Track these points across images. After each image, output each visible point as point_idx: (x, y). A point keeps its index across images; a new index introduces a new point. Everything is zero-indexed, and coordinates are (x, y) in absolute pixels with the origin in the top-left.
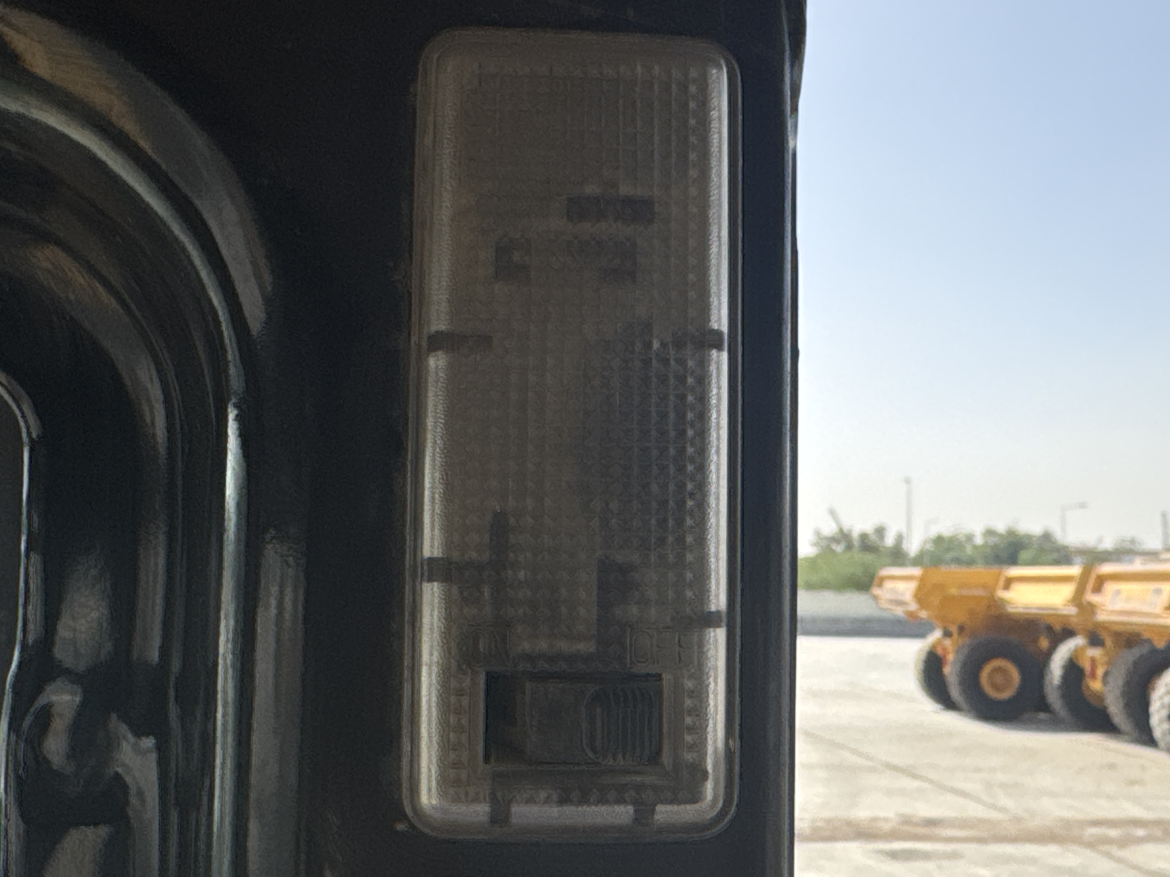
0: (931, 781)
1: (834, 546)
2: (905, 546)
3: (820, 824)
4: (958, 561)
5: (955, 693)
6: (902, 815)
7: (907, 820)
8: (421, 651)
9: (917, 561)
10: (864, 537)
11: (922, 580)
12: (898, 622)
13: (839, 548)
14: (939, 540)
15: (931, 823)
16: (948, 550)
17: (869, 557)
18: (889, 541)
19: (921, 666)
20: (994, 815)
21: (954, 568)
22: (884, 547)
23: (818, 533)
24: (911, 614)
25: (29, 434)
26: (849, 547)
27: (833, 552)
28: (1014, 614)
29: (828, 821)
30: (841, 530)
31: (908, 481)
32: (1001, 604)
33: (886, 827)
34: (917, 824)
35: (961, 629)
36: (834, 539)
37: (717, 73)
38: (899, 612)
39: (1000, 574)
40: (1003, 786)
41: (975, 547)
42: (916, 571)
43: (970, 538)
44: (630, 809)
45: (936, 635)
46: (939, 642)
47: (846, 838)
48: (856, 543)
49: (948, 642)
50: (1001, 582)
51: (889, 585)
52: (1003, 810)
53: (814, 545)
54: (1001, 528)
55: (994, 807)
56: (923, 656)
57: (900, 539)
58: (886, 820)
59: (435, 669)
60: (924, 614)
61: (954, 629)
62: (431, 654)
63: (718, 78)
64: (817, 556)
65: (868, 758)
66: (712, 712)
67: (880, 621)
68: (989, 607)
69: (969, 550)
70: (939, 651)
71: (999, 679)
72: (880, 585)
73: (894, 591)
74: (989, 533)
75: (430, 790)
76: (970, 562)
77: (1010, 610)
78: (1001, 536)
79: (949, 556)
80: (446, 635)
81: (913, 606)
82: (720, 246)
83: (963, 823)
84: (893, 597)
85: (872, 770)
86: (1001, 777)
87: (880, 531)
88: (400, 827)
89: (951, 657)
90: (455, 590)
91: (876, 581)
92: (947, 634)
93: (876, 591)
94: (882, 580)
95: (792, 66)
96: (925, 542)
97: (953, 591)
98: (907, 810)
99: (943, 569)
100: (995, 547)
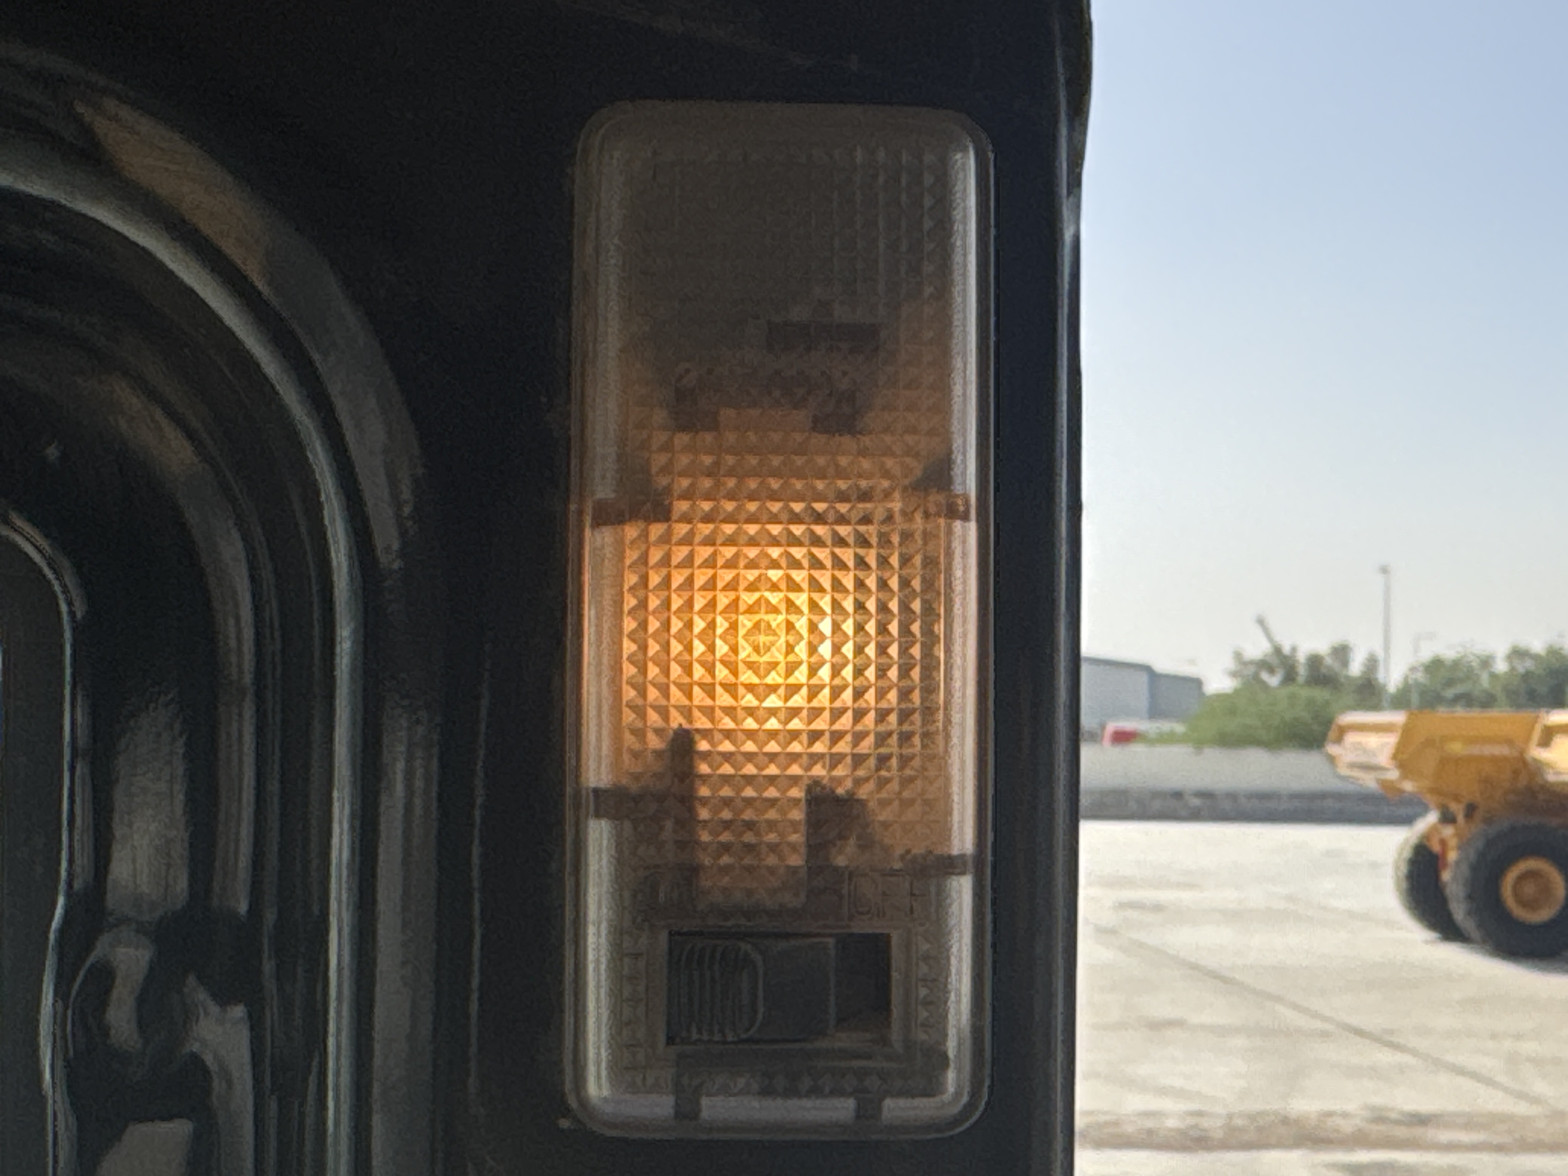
0: (1414, 1052)
1: (1265, 676)
2: (1381, 676)
3: (1239, 1122)
4: (1467, 700)
5: (1459, 911)
6: (1373, 1109)
7: (1379, 1117)
8: (586, 901)
9: (1400, 701)
10: (1315, 661)
11: (1407, 732)
12: (1366, 798)
13: (1274, 681)
14: (1435, 666)
15: (1421, 1120)
16: (1450, 683)
17: (1321, 694)
18: (1356, 668)
19: (1404, 869)
20: (1522, 1108)
21: (1460, 711)
22: (1348, 677)
23: (1238, 656)
24: (1385, 785)
25: (72, 614)
26: (1290, 677)
27: (1264, 686)
28: (1553, 784)
29: (1252, 1117)
30: (1278, 650)
31: (1385, 570)
32: (1536, 769)
33: (1347, 1127)
34: (1398, 1122)
35: (1471, 810)
36: (1264, 665)
37: (962, 158)
38: (1369, 782)
39: (1536, 720)
40: (1536, 1061)
41: (1494, 676)
42: (1398, 718)
43: (1486, 662)
44: (850, 1103)
45: (1432, 818)
46: (1433, 829)
47: (1280, 1145)
48: (1302, 671)
49: (1448, 831)
50: (1536, 735)
51: (1351, 738)
52: (1535, 1100)
53: (1234, 674)
54: (1538, 646)
55: (1521, 1096)
56: (1407, 853)
57: (1372, 663)
58: (1345, 1115)
59: (604, 926)
60: (1408, 786)
61: (1457, 809)
62: (600, 907)
63: (964, 164)
64: (1237, 692)
65: (1316, 1015)
66: (954, 982)
67: (1339, 796)
68: (1516, 773)
69: (1485, 681)
70: (1436, 848)
71: (1529, 889)
72: (1339, 740)
73: (1358, 747)
74: (1518, 653)
75: (599, 1077)
76: (1488, 701)
77: (1551, 778)
78: (1536, 657)
79: (1450, 693)
80: (618, 878)
81: (1393, 775)
82: (965, 384)
83: (1470, 1122)
84: (1363, 759)
85: (1324, 1035)
86: (1529, 1047)
87: (1342, 652)
88: (565, 1124)
89: (1452, 856)
90: (627, 825)
91: (1332, 734)
92: (1447, 818)
93: (1332, 749)
94: (1343, 731)
95: (1071, 128)
96: (1413, 669)
97: (1457, 748)
98: (1378, 1100)
99: (1442, 711)
100: (1527, 676)
